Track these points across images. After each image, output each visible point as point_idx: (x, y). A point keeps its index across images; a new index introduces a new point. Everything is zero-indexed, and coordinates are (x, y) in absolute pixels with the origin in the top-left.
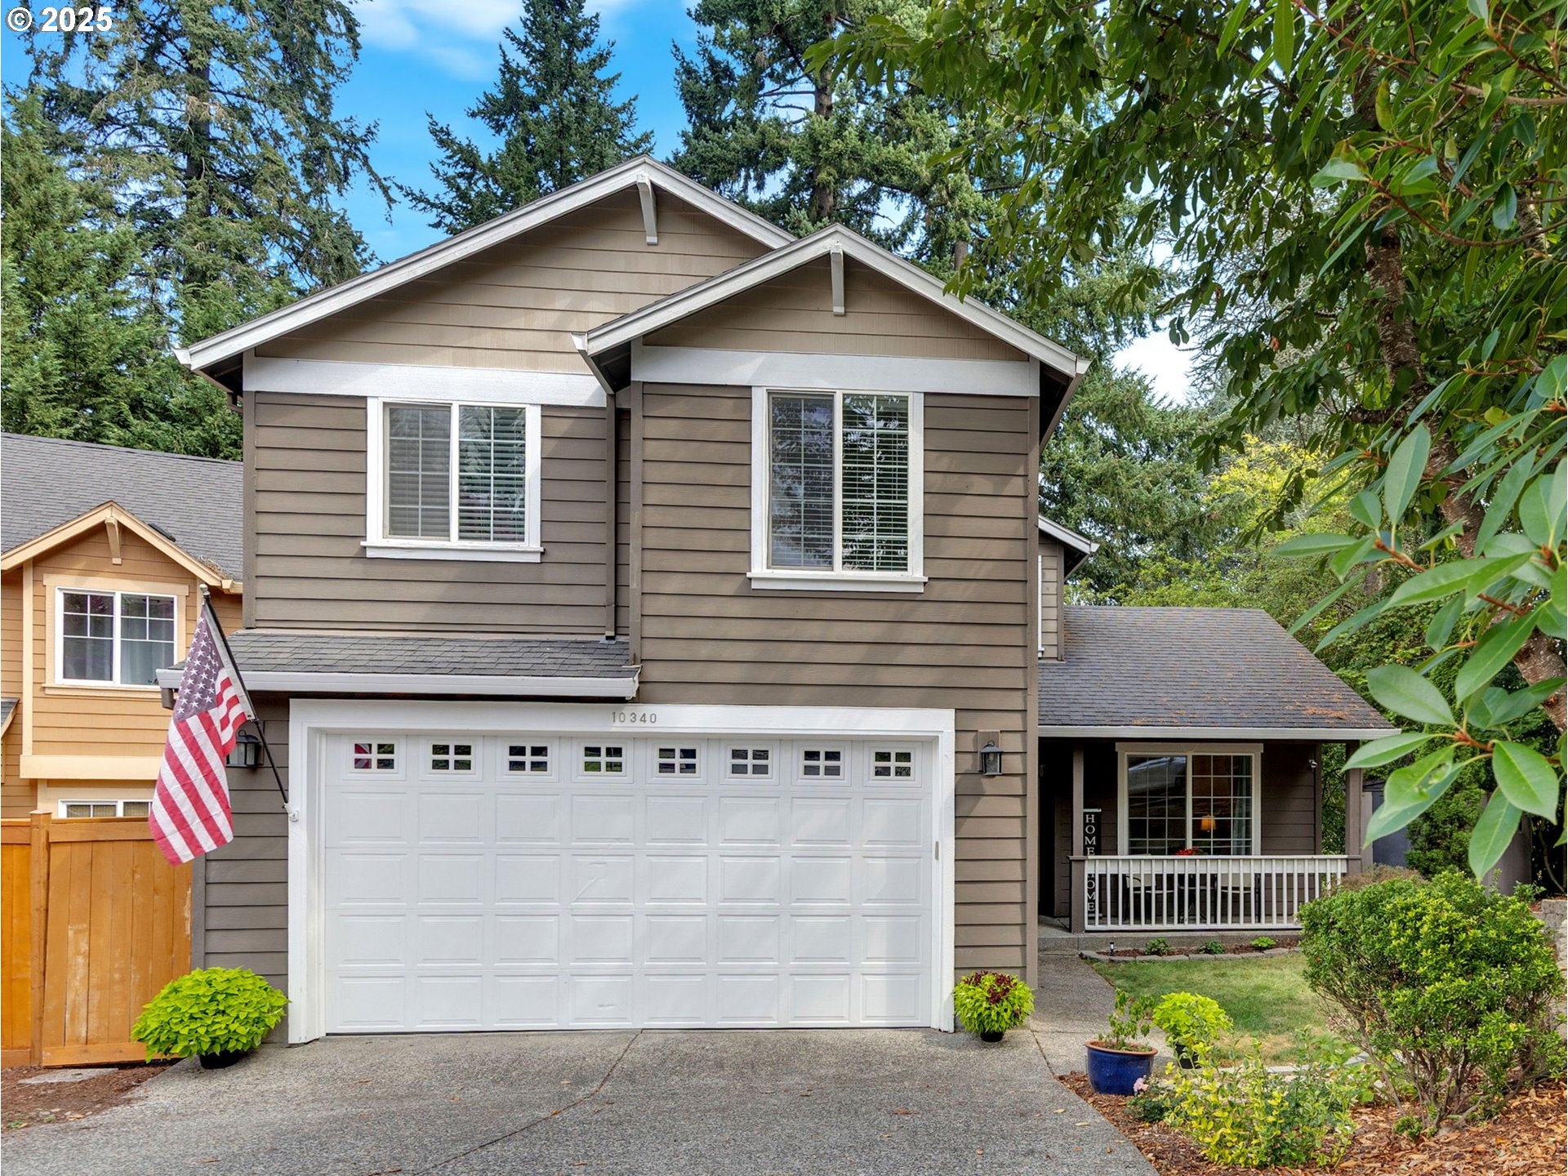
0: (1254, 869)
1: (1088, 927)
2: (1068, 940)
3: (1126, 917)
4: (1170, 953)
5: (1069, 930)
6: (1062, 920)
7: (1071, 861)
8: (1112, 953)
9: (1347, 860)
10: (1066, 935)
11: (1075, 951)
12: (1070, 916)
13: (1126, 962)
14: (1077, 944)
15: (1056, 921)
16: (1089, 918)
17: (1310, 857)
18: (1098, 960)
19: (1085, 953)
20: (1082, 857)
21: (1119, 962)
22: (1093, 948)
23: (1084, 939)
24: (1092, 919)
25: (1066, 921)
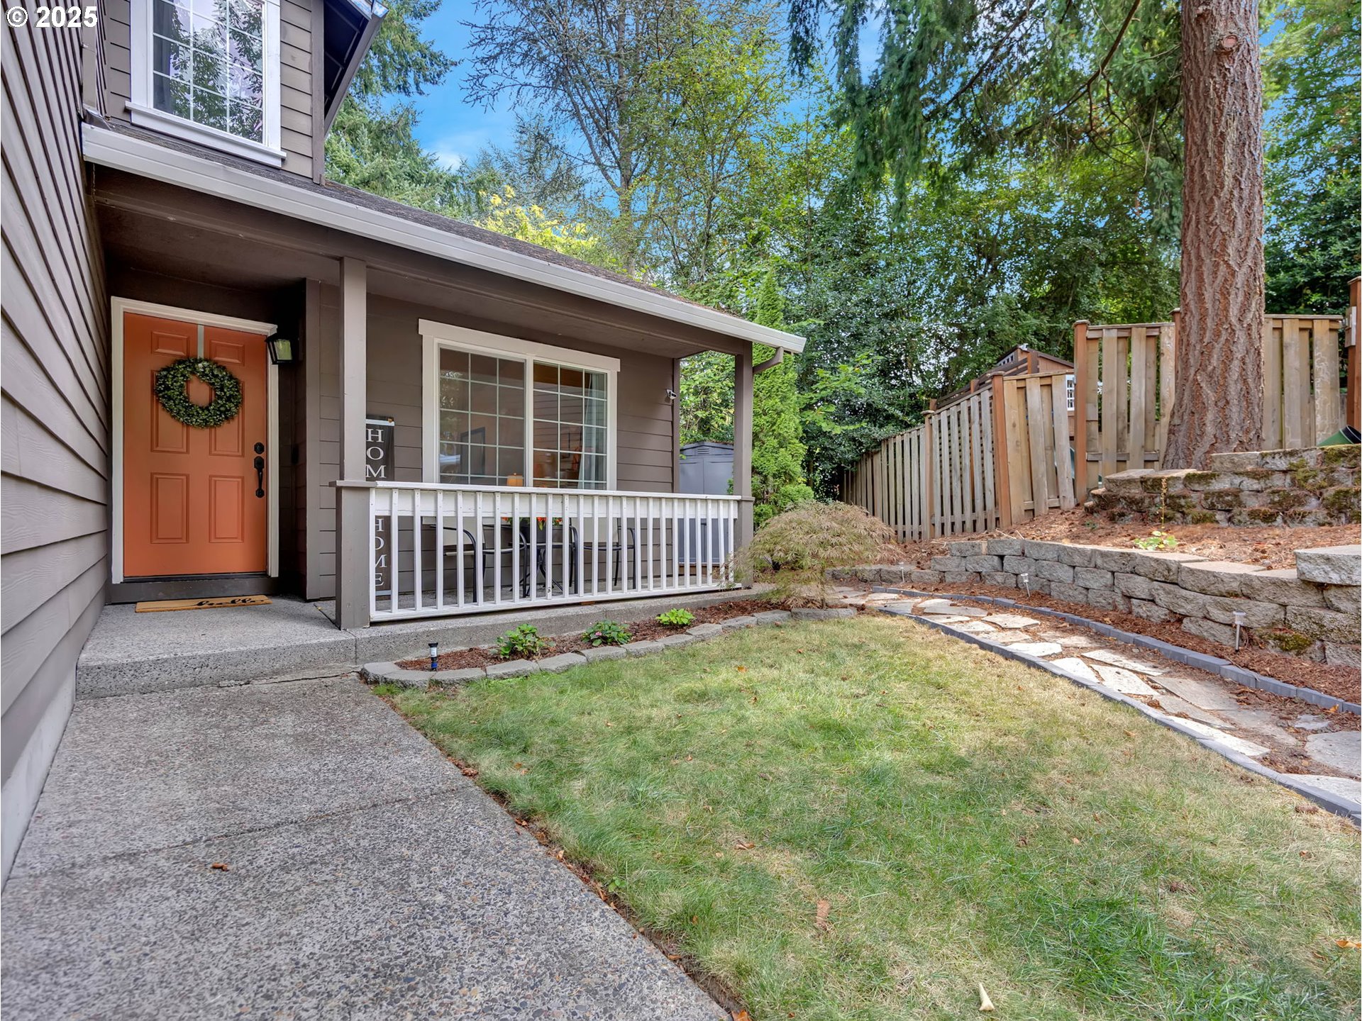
0: (613, 511)
1: (376, 615)
2: (332, 647)
3: (451, 590)
4: (546, 653)
5: (336, 624)
6: (320, 605)
7: (339, 490)
8: (434, 664)
9: (739, 502)
10: (330, 636)
11: (349, 666)
12: (337, 598)
13: (468, 682)
14: (354, 651)
15: (309, 608)
16: (378, 598)
17: (703, 496)
18: (405, 686)
19: (375, 668)
20: (362, 482)
21: (452, 683)
22: (387, 655)
23: (370, 640)
24: (383, 599)
25: (329, 608)
